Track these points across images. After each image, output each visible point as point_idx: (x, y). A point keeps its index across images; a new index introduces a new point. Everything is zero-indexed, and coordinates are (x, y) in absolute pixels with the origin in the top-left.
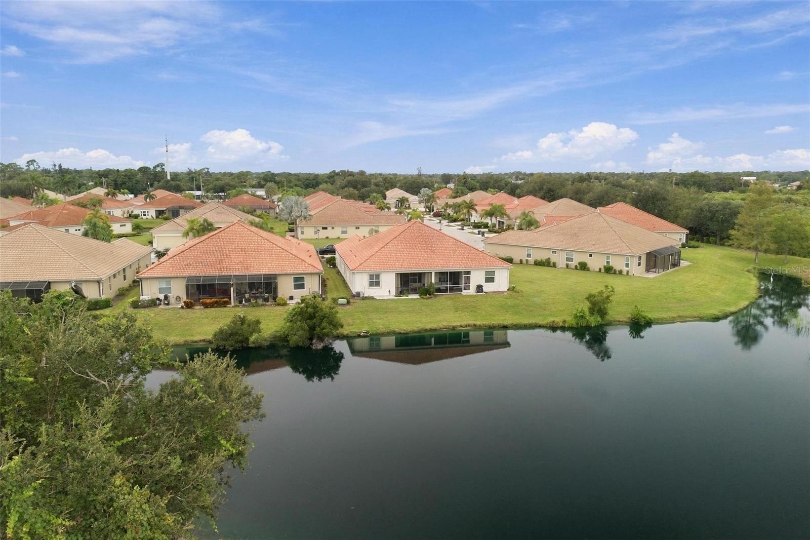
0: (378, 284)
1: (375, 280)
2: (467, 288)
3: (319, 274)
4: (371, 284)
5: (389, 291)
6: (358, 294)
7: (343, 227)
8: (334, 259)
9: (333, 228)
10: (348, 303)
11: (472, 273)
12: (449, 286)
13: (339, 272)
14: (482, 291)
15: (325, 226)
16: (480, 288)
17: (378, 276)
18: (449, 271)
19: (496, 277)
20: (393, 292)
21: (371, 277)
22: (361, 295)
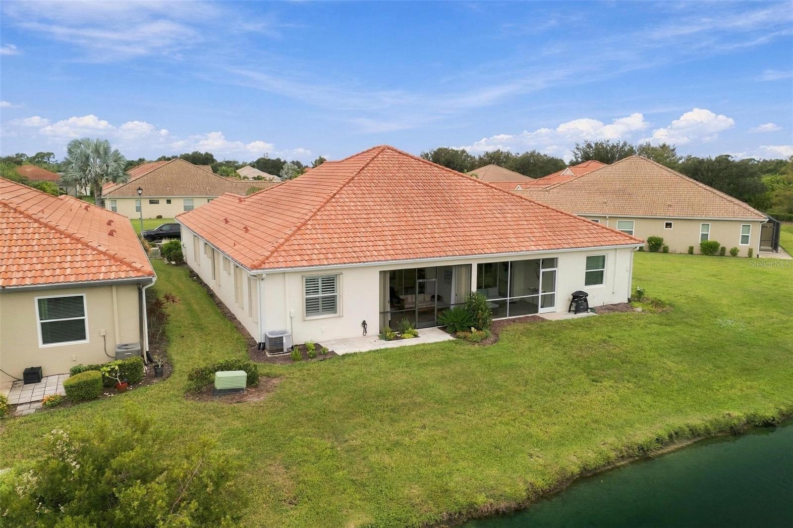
0: (330, 305)
1: (320, 295)
2: (549, 301)
3: (138, 285)
4: (312, 307)
5: (364, 324)
6: (276, 344)
7: (185, 199)
8: (178, 247)
9: (169, 202)
10: (252, 380)
11: (560, 263)
12: (508, 298)
13: (193, 275)
14: (586, 309)
15: (154, 197)
16: (579, 301)
17: (330, 282)
18: (509, 260)
19: (609, 271)
20: (374, 326)
21: (311, 283)
22: (287, 345)
